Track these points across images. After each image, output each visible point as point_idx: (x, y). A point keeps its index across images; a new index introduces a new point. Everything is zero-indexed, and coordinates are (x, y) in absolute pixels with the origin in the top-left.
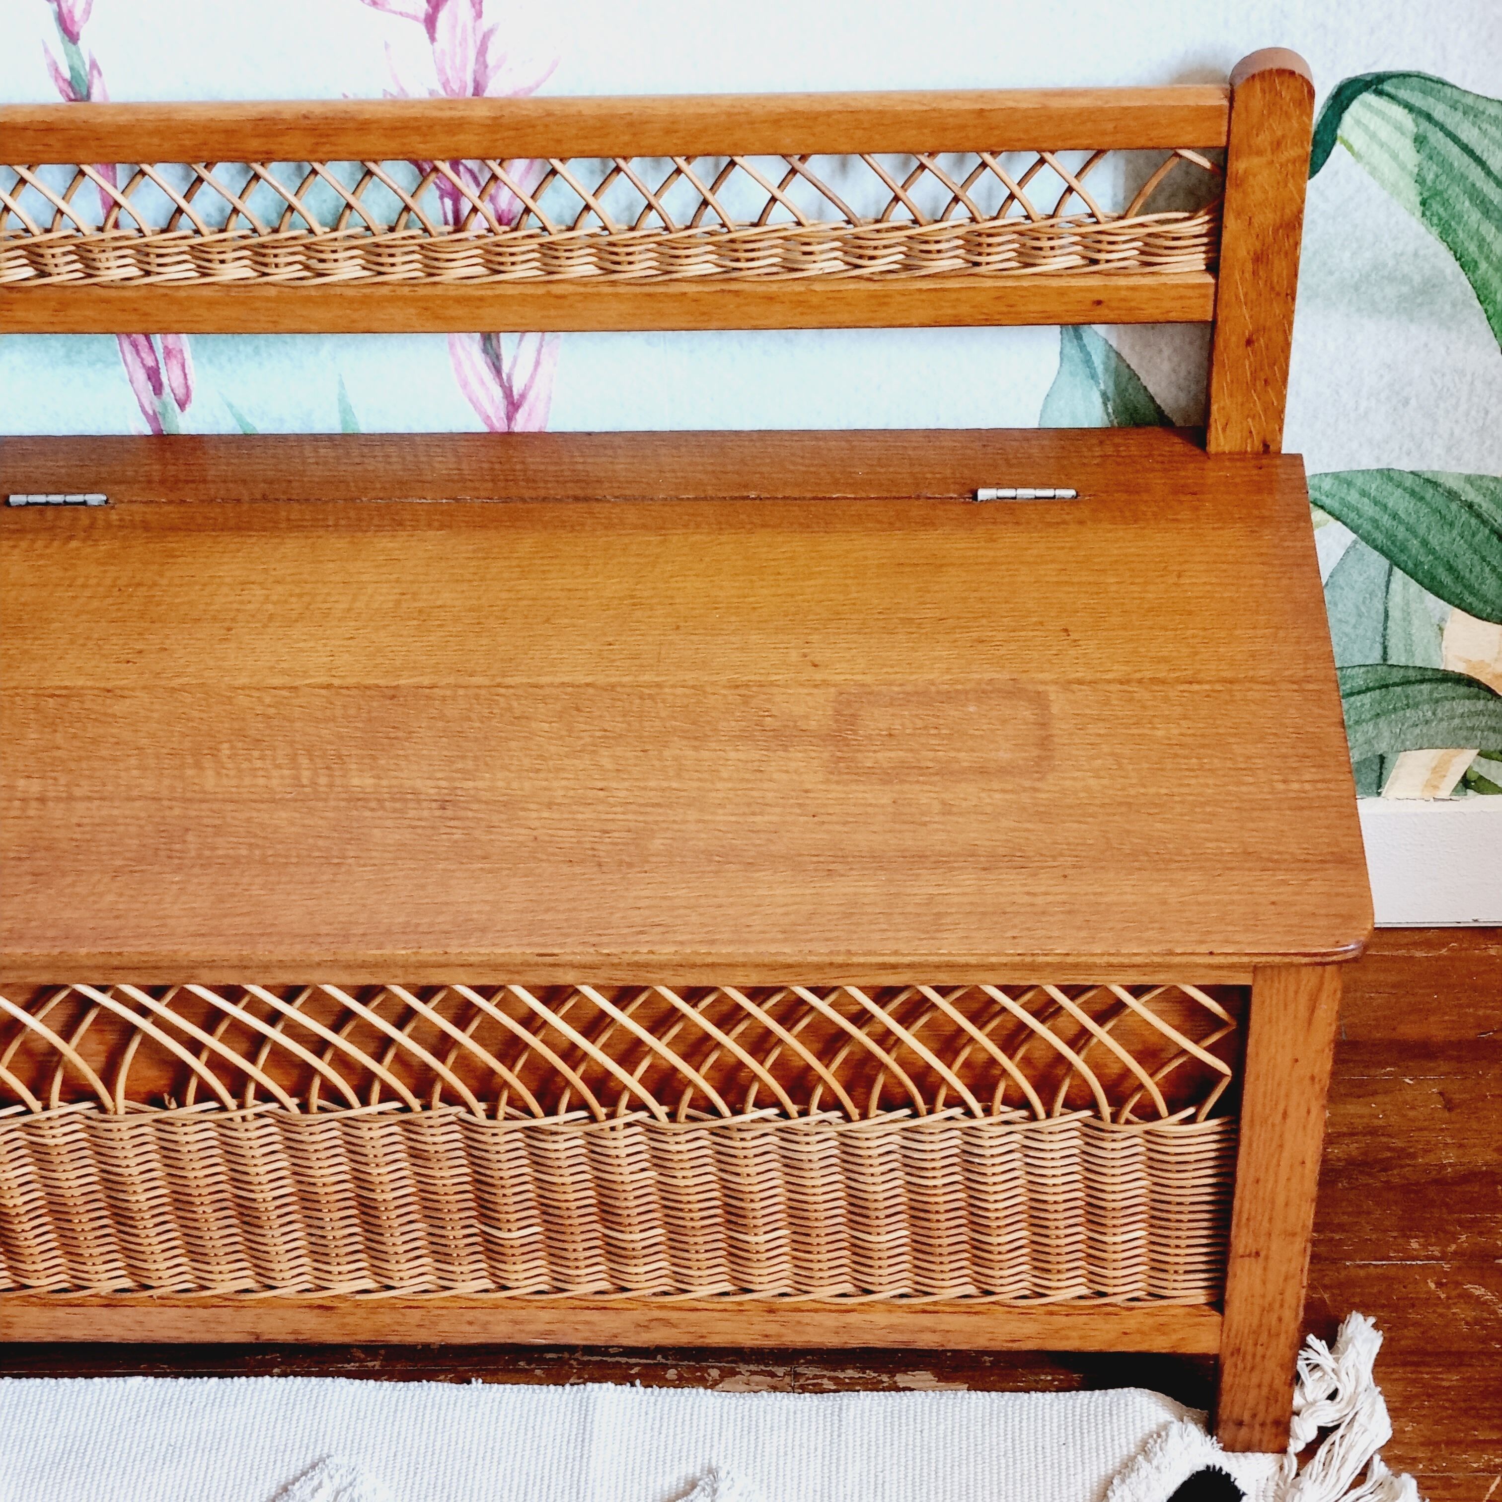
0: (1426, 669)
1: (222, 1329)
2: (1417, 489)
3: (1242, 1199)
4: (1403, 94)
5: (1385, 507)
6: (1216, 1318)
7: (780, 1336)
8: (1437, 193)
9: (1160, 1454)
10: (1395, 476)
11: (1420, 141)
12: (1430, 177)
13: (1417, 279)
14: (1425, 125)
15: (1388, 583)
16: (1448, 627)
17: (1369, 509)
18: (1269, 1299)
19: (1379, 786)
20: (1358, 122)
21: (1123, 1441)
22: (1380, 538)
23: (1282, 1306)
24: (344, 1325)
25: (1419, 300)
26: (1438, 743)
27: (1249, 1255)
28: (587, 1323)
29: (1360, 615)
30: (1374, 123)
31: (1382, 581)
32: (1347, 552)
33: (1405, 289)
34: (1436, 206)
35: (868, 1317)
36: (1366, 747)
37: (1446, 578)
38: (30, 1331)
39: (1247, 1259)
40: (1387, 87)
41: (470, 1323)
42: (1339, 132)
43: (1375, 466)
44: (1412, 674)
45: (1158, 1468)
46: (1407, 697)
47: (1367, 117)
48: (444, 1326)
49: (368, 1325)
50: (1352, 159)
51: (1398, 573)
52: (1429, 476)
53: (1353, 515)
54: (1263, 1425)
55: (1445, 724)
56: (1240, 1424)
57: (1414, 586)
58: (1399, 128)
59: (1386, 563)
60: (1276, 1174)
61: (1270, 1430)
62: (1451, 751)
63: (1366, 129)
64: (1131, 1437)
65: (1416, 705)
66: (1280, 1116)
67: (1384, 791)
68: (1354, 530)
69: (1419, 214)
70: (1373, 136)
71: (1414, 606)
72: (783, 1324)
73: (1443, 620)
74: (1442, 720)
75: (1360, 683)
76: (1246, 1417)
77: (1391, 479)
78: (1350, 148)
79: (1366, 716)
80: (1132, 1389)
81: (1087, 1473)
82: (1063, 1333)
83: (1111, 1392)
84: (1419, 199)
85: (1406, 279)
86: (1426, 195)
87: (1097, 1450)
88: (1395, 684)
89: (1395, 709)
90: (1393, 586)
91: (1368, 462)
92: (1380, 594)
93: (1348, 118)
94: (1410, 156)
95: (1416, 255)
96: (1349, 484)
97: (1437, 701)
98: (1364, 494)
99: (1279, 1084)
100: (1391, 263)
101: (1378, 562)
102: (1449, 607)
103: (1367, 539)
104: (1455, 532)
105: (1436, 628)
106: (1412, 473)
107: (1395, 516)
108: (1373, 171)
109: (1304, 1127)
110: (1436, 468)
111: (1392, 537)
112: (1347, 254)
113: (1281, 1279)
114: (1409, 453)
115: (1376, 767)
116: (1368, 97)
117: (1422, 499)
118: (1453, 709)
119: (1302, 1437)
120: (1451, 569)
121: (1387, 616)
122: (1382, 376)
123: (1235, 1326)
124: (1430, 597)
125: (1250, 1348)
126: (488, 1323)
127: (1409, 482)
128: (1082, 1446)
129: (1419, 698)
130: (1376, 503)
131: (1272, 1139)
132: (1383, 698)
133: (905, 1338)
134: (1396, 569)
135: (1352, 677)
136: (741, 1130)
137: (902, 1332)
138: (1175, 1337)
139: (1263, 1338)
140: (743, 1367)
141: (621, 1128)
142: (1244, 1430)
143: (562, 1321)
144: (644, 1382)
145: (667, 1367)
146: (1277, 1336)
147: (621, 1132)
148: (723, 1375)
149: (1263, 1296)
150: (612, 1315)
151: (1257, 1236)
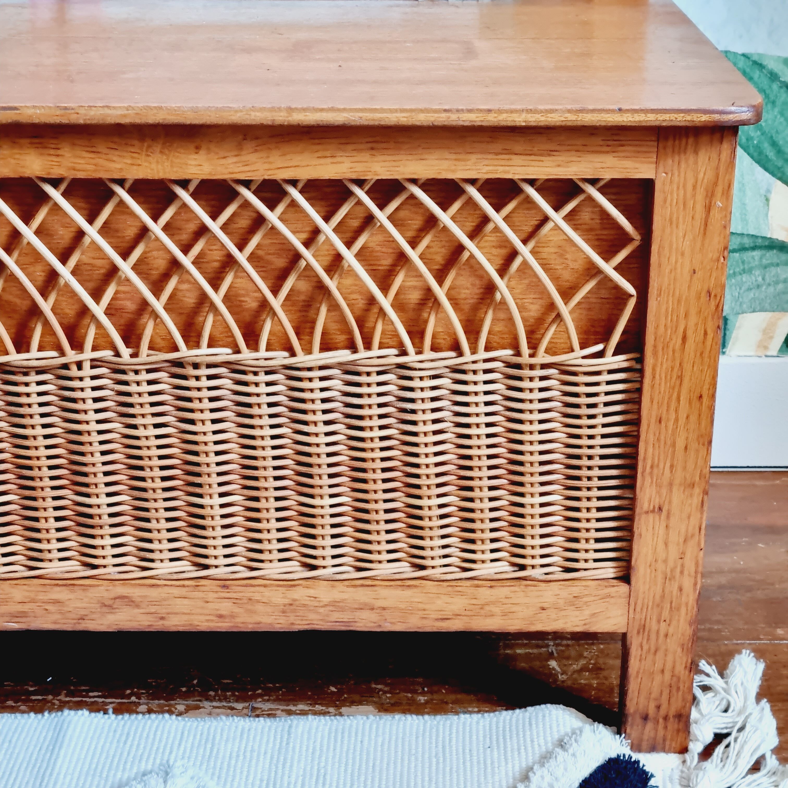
0: (757, 237)
2: (748, 70)
3: (646, 442)
6: (623, 588)
7: (232, 616)
9: (575, 744)
16: (773, 198)
18: (671, 563)
19: (724, 346)
21: (542, 742)
23: (682, 572)
26: (767, 306)
27: (653, 511)
28: (56, 602)
35: (311, 592)
37: (771, 153)
39: (651, 516)
44: (746, 242)
45: (574, 755)
46: (743, 262)
52: (755, 58)
54: (666, 718)
55: (771, 289)
56: (645, 718)
60: (676, 411)
61: (673, 725)
62: (777, 314)
64: (549, 739)
65: (750, 271)
66: (679, 341)
67: (728, 350)
72: (236, 601)
73: (768, 191)
74: (769, 285)
76: (652, 711)
80: (549, 705)
81: (510, 765)
82: (488, 608)
83: (530, 709)
87: (519, 750)
88: (734, 251)
89: (734, 273)
97: (765, 267)
99: (679, 301)
102: (774, 179)
104: (776, 110)
105: (763, 199)
106: (743, 55)
109: (701, 354)
110: (761, 51)
113: (681, 540)
117: (751, 79)
118: (777, 275)
119: (700, 738)
120: (774, 144)
123: (641, 596)
124: (759, 170)
125: (654, 626)
128: (505, 748)
129: (753, 264)
131: (673, 368)
133: (345, 617)
136: (196, 366)
137: (342, 610)
138: (587, 612)
139: (666, 614)
140: (206, 704)
141: (87, 365)
142: (650, 725)
143: (33, 601)
144: (118, 711)
145: (139, 704)
146: (678, 609)
147: (87, 371)
148: (188, 709)
149: (665, 561)
150: (79, 593)
151: (659, 486)
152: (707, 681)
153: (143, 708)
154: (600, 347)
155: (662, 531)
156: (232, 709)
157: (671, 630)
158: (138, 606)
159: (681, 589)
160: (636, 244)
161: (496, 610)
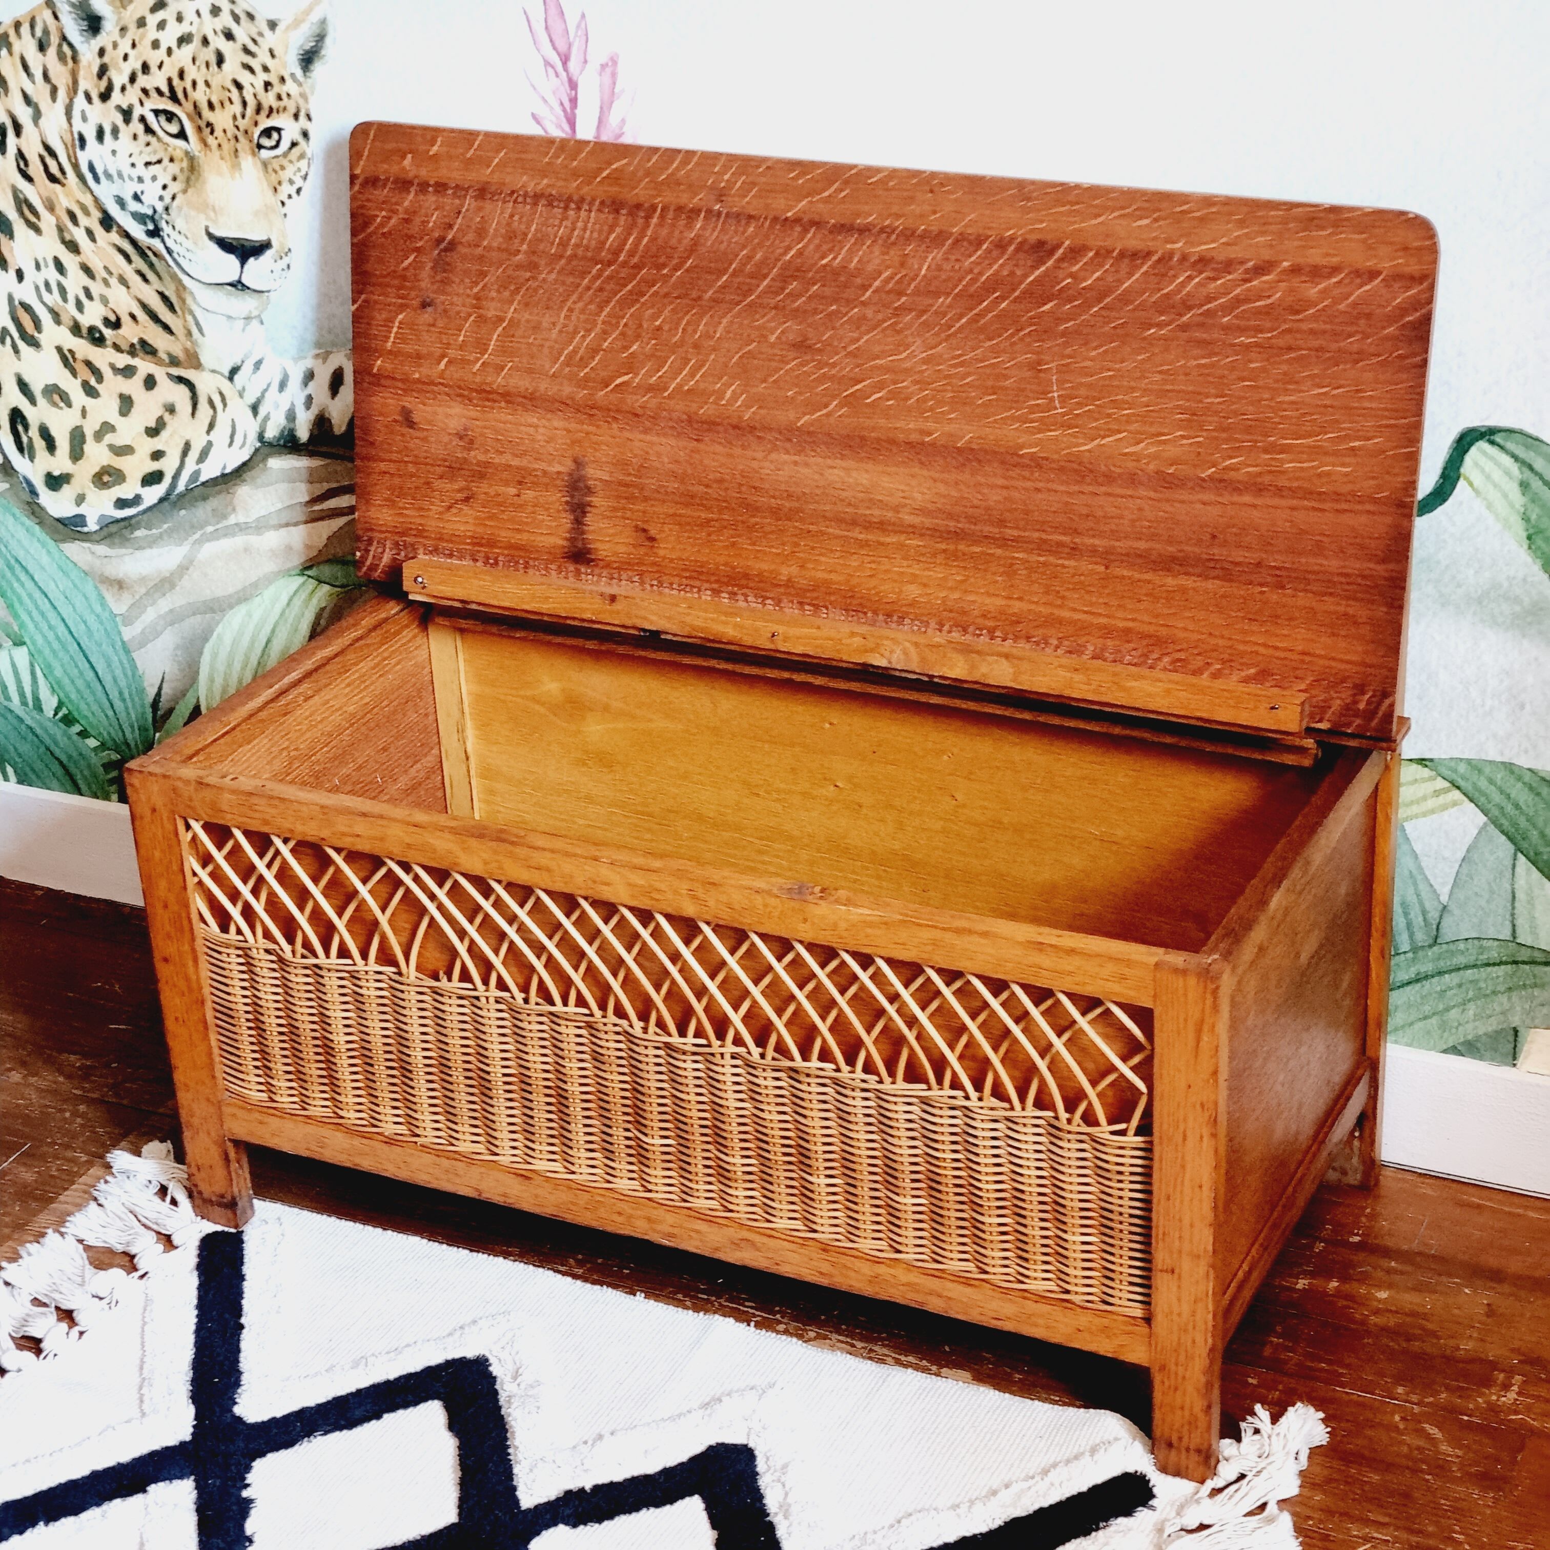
1: (458, 1181)
2: (1534, 785)
4: (1510, 445)
5: (1508, 797)
6: (1145, 1330)
7: (831, 1276)
8: (1540, 531)
9: (1103, 1453)
10: (1516, 770)
11: (1524, 486)
12: (1534, 517)
13: (1527, 601)
14: (1528, 473)
15: (1514, 866)
17: (1497, 798)
18: (1184, 1318)
19: (1515, 1058)
20: (1476, 464)
22: (1505, 823)
23: (1194, 1328)
24: (536, 1196)
25: (1529, 619)
27: (1166, 1271)
28: (697, 1232)
29: (1492, 892)
30: (1489, 466)
31: (1508, 862)
32: (1479, 833)
33: (1517, 608)
34: (1539, 542)
35: (892, 1271)
36: (1502, 1018)
39: (1165, 1275)
40: (1498, 438)
41: (619, 1213)
42: (1462, 470)
43: (1499, 759)
44: (1539, 956)
45: (1096, 1462)
46: (1535, 976)
47: (1483, 461)
48: (602, 1212)
50: (1473, 494)
51: (1521, 858)
53: (1483, 799)
54: (1187, 1450)
56: (1170, 1445)
57: (1536, 874)
58: (1507, 473)
59: (1511, 848)
60: (1182, 1194)
61: (1193, 1458)
63: (1483, 471)
64: (1085, 1443)
65: (1543, 986)
66: (1181, 1138)
67: (1519, 1062)
68: (1485, 812)
69: (1526, 546)
70: (1488, 477)
71: (1537, 892)
72: (833, 1264)
75: (1494, 955)
76: (1174, 1440)
77: (1512, 772)
78: (1471, 484)
79: (1501, 988)
80: (1108, 1412)
81: (1047, 1457)
82: (1033, 1319)
84: (1525, 534)
85: (1517, 600)
86: (1531, 531)
87: (1062, 1445)
88: (1524, 963)
89: (1525, 985)
90: (1518, 869)
91: (1493, 754)
92: (1508, 874)
93: (1469, 459)
94: (1517, 498)
95: (1524, 580)
96: (1480, 771)
98: (1491, 781)
99: (1178, 1107)
100: (1506, 584)
101: (1504, 847)
103: (1495, 822)
106: (1530, 770)
107: (1517, 806)
108: (1489, 507)
111: (1515, 825)
112: (1472, 572)
113: (1192, 1301)
114: (1526, 752)
115: (1511, 1039)
116: (1482, 445)
117: (1538, 794)
119: (1223, 1476)
121: (1514, 897)
122: (1502, 681)
123: (1160, 1339)
125: (1173, 1368)
127: (1527, 777)
130: (1502, 792)
131: (1176, 1159)
132: (1514, 973)
133: (920, 1298)
134: (1520, 855)
135: (1489, 949)
136: (808, 1075)
137: (918, 1292)
138: (1117, 1342)
139: (1182, 1358)
140: (835, 1336)
141: (727, 1056)
142: (1173, 1453)
143: (681, 1227)
144: (758, 1325)
145: (781, 1323)
146: (1193, 1358)
147: (728, 1061)
148: (819, 1337)
149: (1179, 1315)
150: (715, 1228)
151: (1171, 1252)
152: (1259, 1425)
153: (781, 1327)
154: (1123, 1126)
155: (1175, 1289)
156: (853, 1346)
157: (1188, 1375)
158: (758, 1250)
159: (1194, 1342)
160: (1147, 1053)
161: (1041, 1321)
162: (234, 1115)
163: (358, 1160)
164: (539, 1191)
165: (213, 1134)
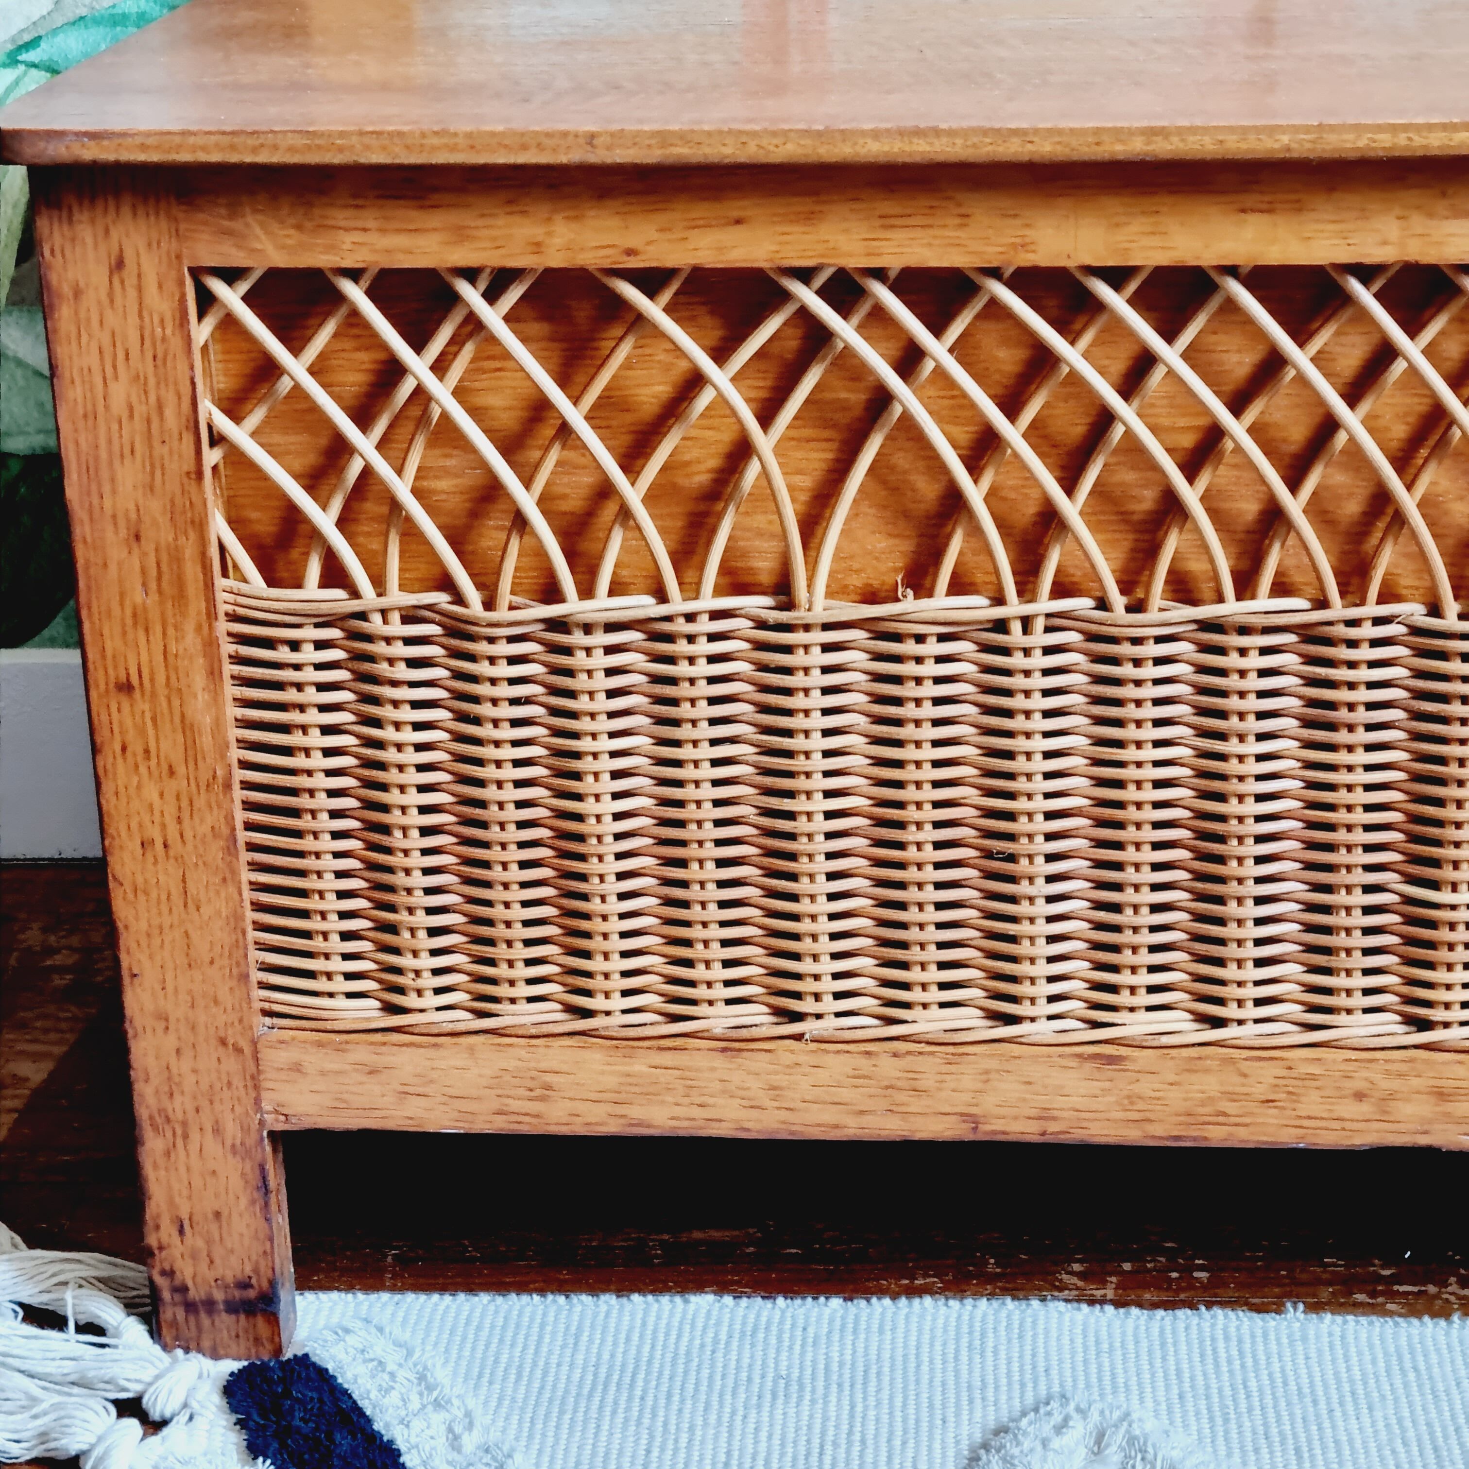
1: (916, 1105)
38: (581, 1107)
41: (1360, 1096)
49: (1174, 1096)
126: (1391, 1096)
162: (297, 1068)
163: (636, 1112)
164: (1146, 1086)
165: (232, 1130)
